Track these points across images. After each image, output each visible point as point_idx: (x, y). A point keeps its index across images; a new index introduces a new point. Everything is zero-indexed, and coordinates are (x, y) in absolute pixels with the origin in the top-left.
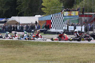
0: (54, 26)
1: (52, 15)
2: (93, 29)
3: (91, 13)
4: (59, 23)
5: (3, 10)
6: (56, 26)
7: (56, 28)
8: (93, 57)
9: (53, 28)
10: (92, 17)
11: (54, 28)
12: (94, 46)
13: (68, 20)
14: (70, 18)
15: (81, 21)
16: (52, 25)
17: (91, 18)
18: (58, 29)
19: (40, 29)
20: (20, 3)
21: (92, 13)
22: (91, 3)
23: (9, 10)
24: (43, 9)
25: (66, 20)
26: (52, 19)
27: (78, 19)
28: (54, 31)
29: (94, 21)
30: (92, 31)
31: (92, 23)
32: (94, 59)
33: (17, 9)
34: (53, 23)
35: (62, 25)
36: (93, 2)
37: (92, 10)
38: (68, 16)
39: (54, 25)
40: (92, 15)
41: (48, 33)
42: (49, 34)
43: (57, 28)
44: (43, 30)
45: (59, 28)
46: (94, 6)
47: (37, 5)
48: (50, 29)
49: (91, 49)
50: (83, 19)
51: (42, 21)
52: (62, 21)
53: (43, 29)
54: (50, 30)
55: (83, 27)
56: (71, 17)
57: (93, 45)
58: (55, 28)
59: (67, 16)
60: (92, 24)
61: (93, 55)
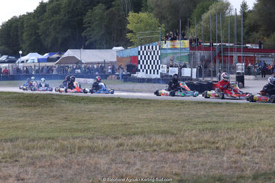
0: (143, 68)
1: (140, 47)
4: (152, 61)
5: (58, 38)
6: (147, 68)
7: (147, 70)
9: (141, 70)
11: (143, 71)
13: (170, 57)
14: (173, 53)
15: (195, 58)
16: (139, 66)
18: (150, 73)
20: (89, 23)
23: (69, 37)
24: (129, 35)
25: (166, 57)
26: (139, 54)
27: (189, 55)
28: (143, 77)
33: (83, 34)
34: (141, 61)
35: (158, 66)
38: (171, 49)
39: (143, 66)
43: (149, 71)
45: (152, 71)
47: (120, 28)
48: (136, 73)
50: (199, 53)
51: (122, 58)
52: (158, 59)
54: (135, 75)
55: (195, 70)
56: (176, 51)
58: (145, 70)
59: (169, 49)
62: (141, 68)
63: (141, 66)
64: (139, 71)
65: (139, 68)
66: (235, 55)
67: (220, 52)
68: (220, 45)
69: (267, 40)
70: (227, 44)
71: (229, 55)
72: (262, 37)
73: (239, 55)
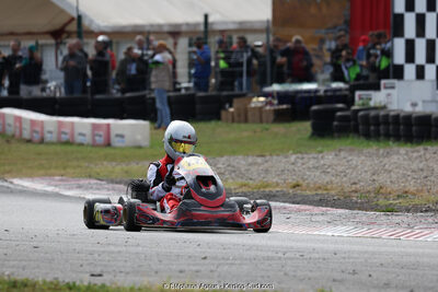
0: (421, 57)
9: (410, 70)
11: (420, 73)
16: (399, 46)
19: (276, 87)
28: (420, 109)
34: (409, 19)
39: (420, 45)
41: (356, 131)
42: (368, 136)
44: (312, 98)
48: (377, 88)
53: (310, 79)
54: (378, 98)
58: (430, 71)
62: (410, 57)
63: (410, 45)
64: (398, 73)
65: (399, 57)
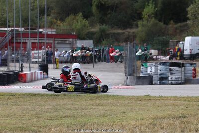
2: (7, 62)
3: (3, 29)
8: (8, 121)
10: (6, 37)
12: (9, 98)
17: (4, 39)
21: (7, 27)
22: (5, 8)
29: (10, 45)
30: (6, 65)
31: (6, 50)
32: (9, 126)
36: (9, 4)
37: (5, 21)
40: (5, 34)
46: (10, 15)
49: (4, 104)
57: (8, 96)
60: (6, 52)
61: (8, 117)
66: (29, 42)
67: (13, 38)
68: (13, 31)
69: (61, 24)
70: (20, 30)
71: (22, 41)
72: (55, 21)
73: (33, 41)
